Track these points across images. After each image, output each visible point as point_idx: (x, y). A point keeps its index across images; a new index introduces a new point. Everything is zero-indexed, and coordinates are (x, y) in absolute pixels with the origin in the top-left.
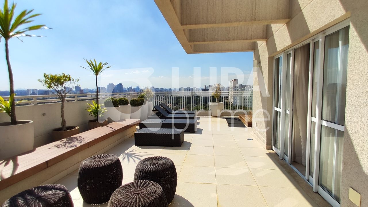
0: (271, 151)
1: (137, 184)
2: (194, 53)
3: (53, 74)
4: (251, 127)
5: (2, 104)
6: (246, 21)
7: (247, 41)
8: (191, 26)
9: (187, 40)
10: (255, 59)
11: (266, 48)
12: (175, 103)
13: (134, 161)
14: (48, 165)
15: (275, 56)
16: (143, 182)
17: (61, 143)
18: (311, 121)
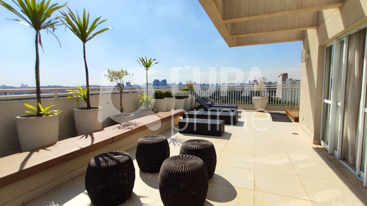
0: (319, 146)
1: (183, 157)
2: (236, 47)
3: (114, 70)
4: (298, 122)
5: (81, 93)
6: (291, 10)
7: (294, 31)
8: (233, 19)
9: (229, 33)
10: (304, 49)
11: (317, 36)
12: (217, 99)
13: (179, 145)
14: (114, 141)
15: (326, 45)
16: (188, 156)
17: (121, 126)
18: (365, 113)
